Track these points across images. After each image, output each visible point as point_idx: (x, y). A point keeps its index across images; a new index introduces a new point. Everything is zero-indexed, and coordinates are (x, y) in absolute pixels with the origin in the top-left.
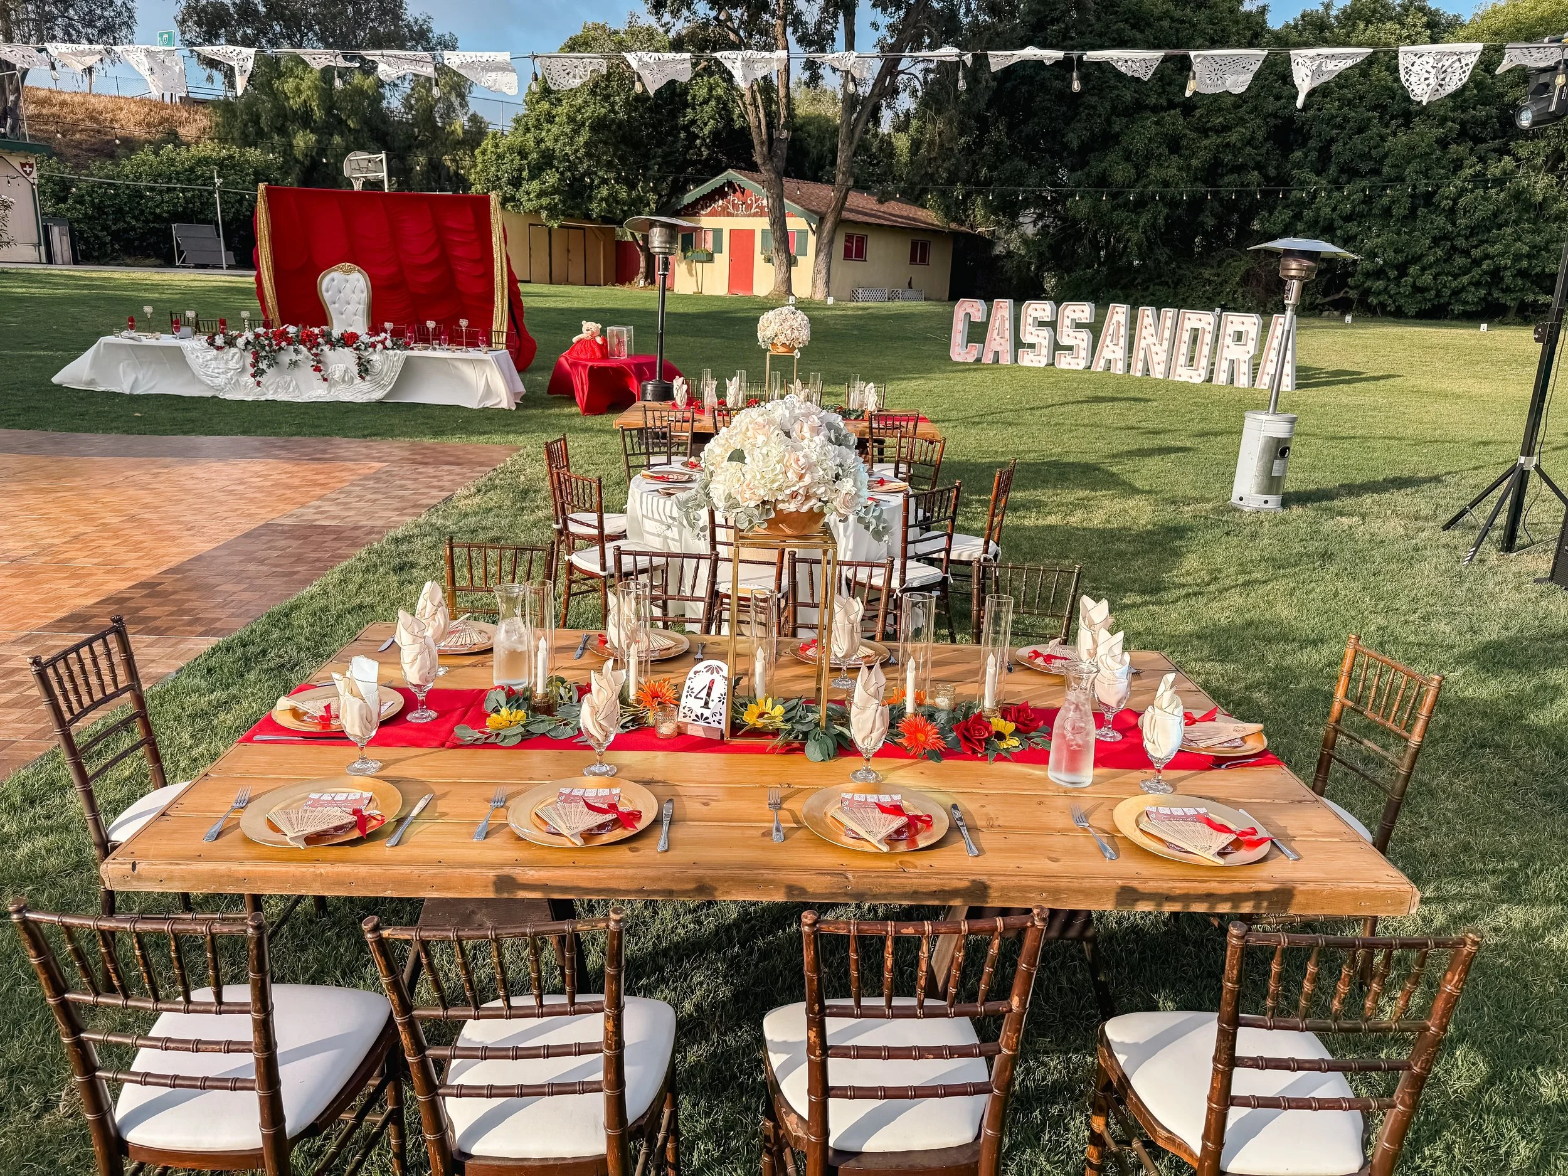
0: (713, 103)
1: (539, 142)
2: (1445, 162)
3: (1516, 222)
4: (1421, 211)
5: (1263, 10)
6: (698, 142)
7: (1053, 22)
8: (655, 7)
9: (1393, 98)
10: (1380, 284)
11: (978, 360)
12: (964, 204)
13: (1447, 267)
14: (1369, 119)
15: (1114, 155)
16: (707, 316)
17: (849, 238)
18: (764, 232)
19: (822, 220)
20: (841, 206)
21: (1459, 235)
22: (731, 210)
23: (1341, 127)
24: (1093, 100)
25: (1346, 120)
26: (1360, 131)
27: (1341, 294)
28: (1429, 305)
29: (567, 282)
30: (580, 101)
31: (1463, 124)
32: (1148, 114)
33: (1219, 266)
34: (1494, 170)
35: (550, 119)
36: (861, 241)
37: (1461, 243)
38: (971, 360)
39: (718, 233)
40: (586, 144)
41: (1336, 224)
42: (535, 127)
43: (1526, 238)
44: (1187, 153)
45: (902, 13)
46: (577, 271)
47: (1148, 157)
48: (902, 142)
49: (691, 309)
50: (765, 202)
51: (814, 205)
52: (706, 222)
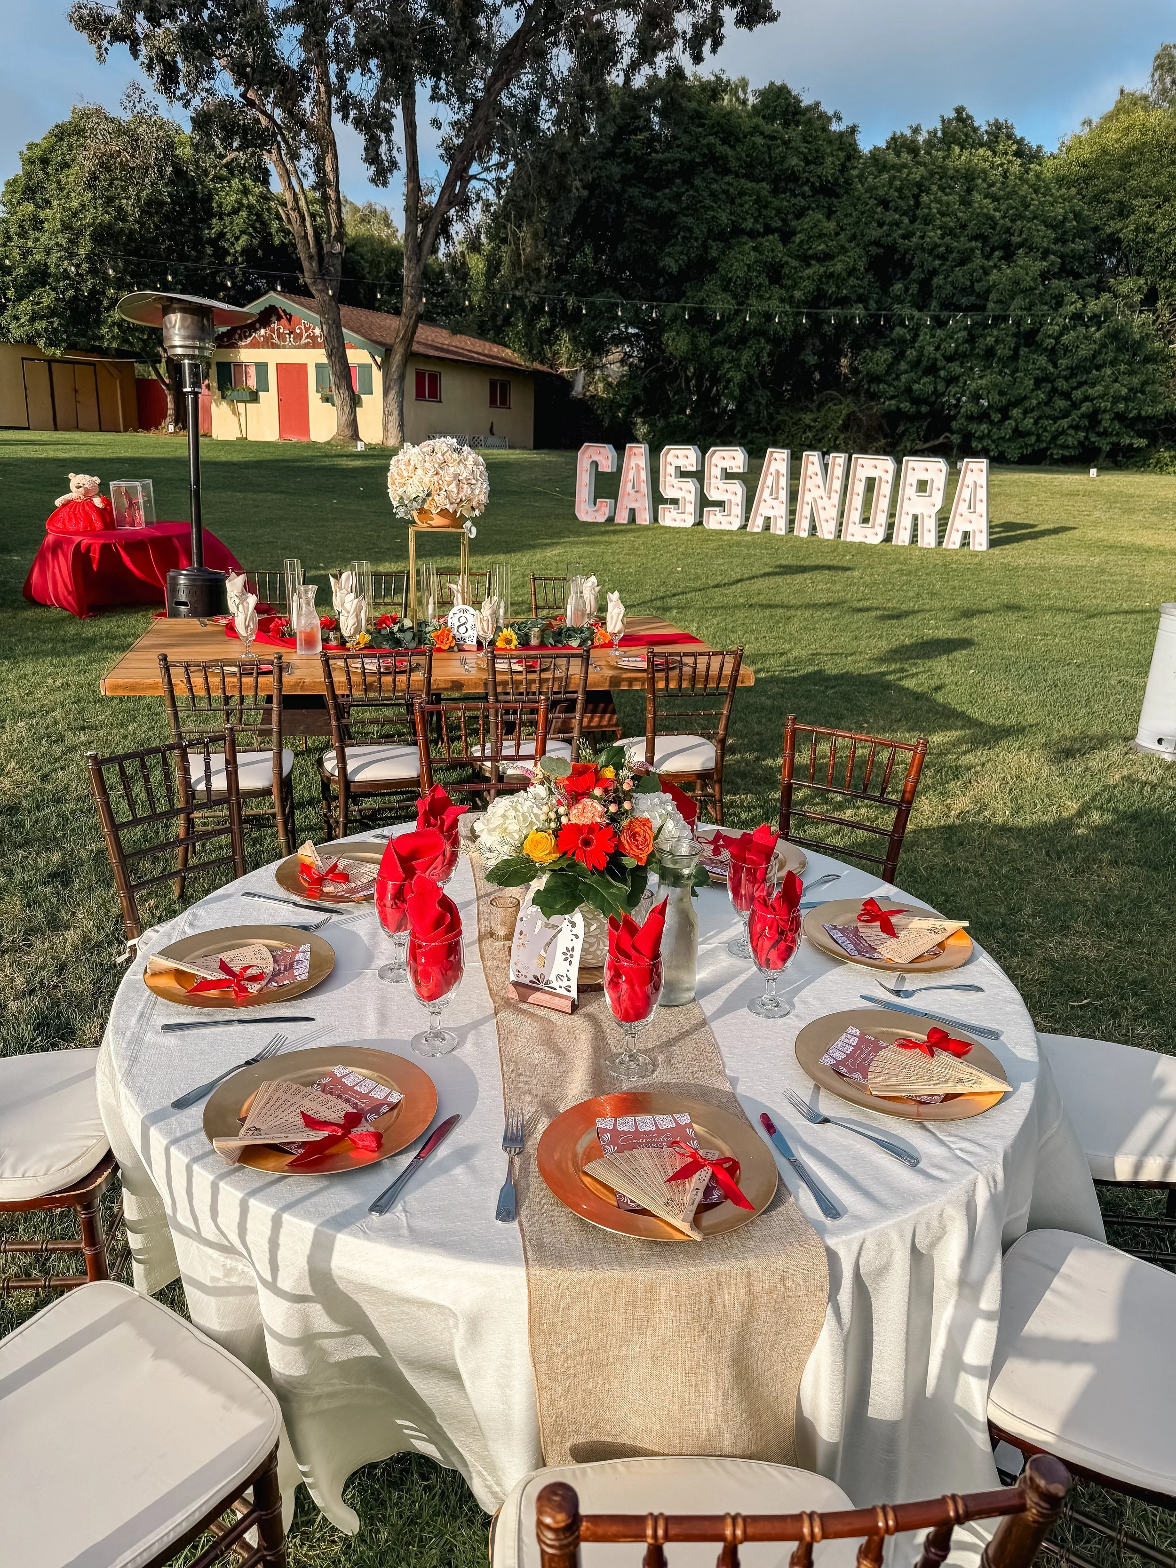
0: (244, 213)
1: (26, 253)
2: (1047, 298)
3: (1113, 363)
4: (1023, 351)
5: (853, 130)
6: (229, 259)
7: (635, 132)
8: (163, 82)
9: (994, 228)
10: (984, 427)
11: (611, 520)
12: (549, 337)
13: (1048, 410)
14: (972, 250)
15: (712, 284)
16: (258, 465)
17: (420, 376)
18: (318, 366)
19: (388, 352)
20: (409, 338)
21: (1059, 377)
22: (276, 340)
23: (943, 258)
24: (689, 221)
25: (949, 250)
26: (962, 263)
27: (941, 440)
28: (1030, 449)
29: (77, 428)
30: (75, 204)
31: (1062, 257)
32: (745, 239)
33: (819, 410)
34: (1094, 306)
35: (37, 224)
36: (434, 379)
37: (1062, 385)
38: (602, 519)
39: (262, 367)
40: (88, 258)
41: (939, 364)
42: (19, 235)
43: (1126, 380)
44: (789, 282)
45: (469, 107)
46: (89, 413)
47: (748, 285)
48: (477, 264)
49: (236, 457)
50: (317, 331)
51: (377, 335)
52: (247, 355)
